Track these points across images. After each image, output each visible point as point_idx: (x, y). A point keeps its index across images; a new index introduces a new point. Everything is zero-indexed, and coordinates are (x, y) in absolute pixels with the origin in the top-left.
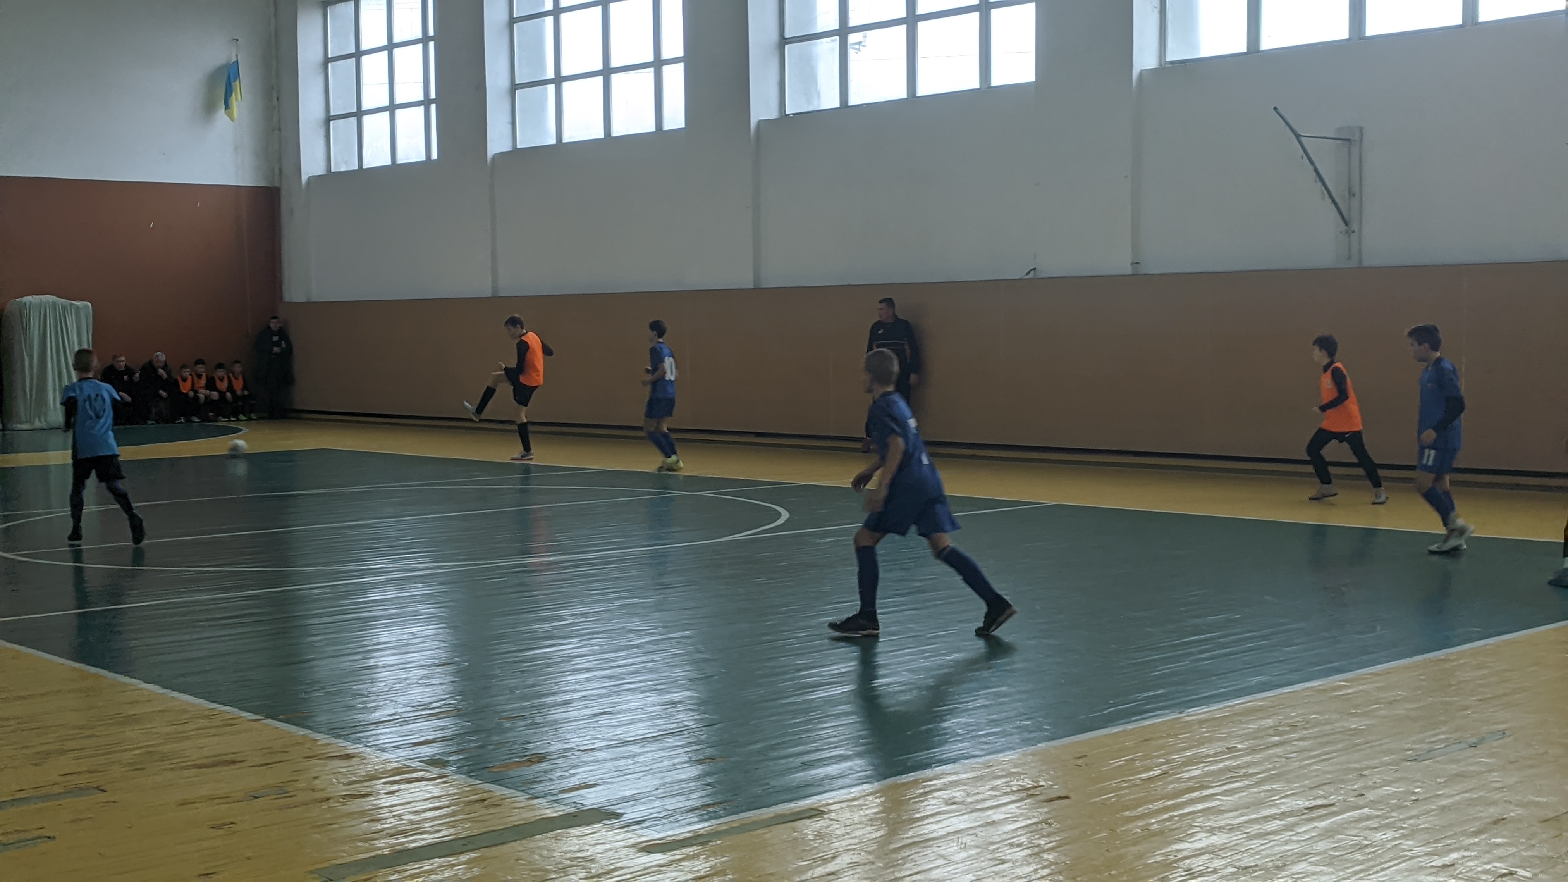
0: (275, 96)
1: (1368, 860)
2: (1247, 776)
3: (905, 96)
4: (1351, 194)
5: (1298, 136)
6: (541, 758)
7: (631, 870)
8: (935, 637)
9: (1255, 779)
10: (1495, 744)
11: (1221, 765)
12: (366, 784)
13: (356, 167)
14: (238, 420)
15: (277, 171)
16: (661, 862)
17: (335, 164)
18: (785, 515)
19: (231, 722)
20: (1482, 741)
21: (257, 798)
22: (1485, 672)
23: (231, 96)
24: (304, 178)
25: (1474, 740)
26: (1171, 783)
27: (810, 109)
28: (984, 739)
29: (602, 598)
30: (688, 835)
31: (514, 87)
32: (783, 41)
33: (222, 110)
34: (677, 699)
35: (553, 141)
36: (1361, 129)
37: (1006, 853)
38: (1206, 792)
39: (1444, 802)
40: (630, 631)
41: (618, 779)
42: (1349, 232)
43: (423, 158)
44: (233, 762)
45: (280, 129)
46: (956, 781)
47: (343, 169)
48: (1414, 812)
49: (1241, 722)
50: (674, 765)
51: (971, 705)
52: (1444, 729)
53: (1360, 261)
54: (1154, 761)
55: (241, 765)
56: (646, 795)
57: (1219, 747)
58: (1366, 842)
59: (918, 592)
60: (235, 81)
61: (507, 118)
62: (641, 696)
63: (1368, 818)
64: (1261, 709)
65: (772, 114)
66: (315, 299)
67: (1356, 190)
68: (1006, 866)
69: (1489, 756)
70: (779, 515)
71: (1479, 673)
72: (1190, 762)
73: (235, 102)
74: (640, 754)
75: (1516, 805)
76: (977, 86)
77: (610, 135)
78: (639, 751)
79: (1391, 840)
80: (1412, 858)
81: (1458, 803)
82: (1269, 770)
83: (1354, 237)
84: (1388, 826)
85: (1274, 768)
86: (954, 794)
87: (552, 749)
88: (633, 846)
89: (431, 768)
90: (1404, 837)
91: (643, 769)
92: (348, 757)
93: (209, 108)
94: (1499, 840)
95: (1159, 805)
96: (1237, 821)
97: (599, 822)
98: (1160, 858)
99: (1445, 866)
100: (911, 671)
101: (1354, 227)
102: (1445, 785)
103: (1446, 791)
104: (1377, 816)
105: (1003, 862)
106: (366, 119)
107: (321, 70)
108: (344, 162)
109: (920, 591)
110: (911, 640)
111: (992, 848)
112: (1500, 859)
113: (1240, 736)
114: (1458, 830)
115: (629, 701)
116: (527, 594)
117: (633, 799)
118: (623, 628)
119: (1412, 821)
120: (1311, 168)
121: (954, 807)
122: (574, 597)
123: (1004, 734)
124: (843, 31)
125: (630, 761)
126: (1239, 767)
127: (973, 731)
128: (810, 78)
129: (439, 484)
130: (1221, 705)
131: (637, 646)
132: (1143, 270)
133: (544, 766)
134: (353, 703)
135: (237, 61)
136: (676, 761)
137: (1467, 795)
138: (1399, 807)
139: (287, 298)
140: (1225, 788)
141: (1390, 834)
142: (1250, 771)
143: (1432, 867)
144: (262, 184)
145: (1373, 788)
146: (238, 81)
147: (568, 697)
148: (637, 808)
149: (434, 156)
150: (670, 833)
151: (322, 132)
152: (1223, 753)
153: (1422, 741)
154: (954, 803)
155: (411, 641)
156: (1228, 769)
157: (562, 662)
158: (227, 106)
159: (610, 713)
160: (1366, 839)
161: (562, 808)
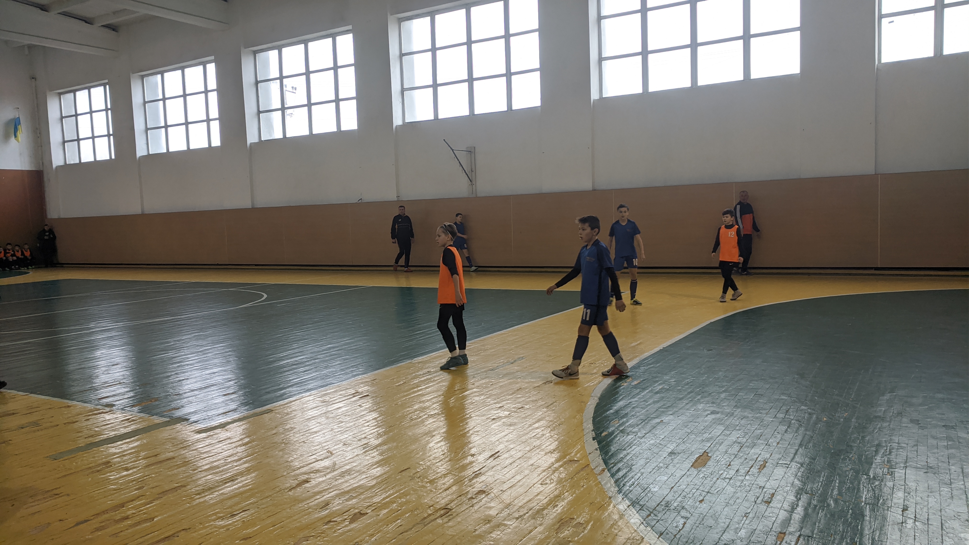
0: (38, 132)
1: (474, 407)
2: (434, 381)
3: (308, 134)
4: (472, 171)
5: (453, 150)
6: (157, 400)
7: (192, 441)
8: (322, 339)
9: (437, 382)
10: (519, 362)
11: (425, 378)
12: (76, 417)
13: (78, 162)
14: (28, 269)
15: (41, 164)
16: (204, 437)
17: (68, 161)
18: (265, 296)
19: (13, 397)
20: (515, 361)
21: (23, 428)
22: (517, 337)
23: (17, 131)
24: (54, 166)
25: (512, 361)
26: (406, 386)
27: (271, 138)
28: (338, 377)
29: (187, 333)
30: (217, 425)
31: (147, 129)
32: (259, 112)
33: (13, 138)
34: (215, 371)
35: (165, 151)
36: (474, 147)
37: (343, 418)
38: (419, 388)
39: (501, 384)
40: (198, 346)
41: (188, 405)
42: (472, 185)
43: (108, 158)
44: (13, 414)
45: (42, 146)
46: (326, 394)
47: (72, 163)
48: (491, 389)
49: (433, 361)
50: (213, 397)
51: (334, 364)
52: (503, 358)
53: (476, 195)
54: (401, 378)
55: (17, 415)
56: (200, 410)
57: (425, 371)
58: (474, 401)
59: (316, 323)
60: (19, 125)
61: (145, 142)
62: (201, 371)
63: (475, 392)
64: (440, 356)
65: (256, 140)
66: (62, 217)
67: (474, 170)
68: (343, 423)
69: (518, 366)
70: (263, 296)
71: (515, 337)
72: (414, 378)
73: (19, 134)
74: (198, 395)
75: (526, 383)
76: (336, 130)
77: (189, 148)
78: (198, 393)
79: (483, 399)
80: (490, 405)
81: (505, 384)
82: (442, 378)
83: (474, 186)
84: (482, 395)
85: (444, 377)
86: (325, 398)
87: (161, 395)
88: (193, 431)
89: (106, 408)
90: (487, 398)
91: (199, 400)
92: (69, 407)
93: (7, 137)
94: (519, 396)
95: (402, 394)
96: (429, 398)
97: (179, 423)
98: (400, 415)
99: (500, 407)
100: (311, 353)
101: (474, 183)
102: (502, 378)
103: (502, 380)
104: (479, 391)
105: (342, 422)
106: (81, 142)
107: (60, 121)
108: (72, 160)
109: (316, 322)
110: (312, 341)
111: (338, 417)
112: (519, 403)
113: (432, 367)
114: (505, 393)
115: (195, 374)
116: (155, 334)
117: (195, 412)
118: (195, 345)
119: (490, 392)
120: (458, 162)
121: (325, 403)
122: (175, 334)
123: (347, 374)
124: (283, 109)
125: (194, 398)
126: (431, 378)
127: (334, 374)
128: (270, 127)
129: (118, 291)
130: (426, 356)
131: (200, 352)
132: (400, 199)
133: (157, 403)
134: (73, 384)
135: (19, 117)
136: (214, 396)
137: (509, 381)
138: (486, 387)
139: (49, 216)
140: (426, 386)
141: (482, 397)
142: (435, 379)
143: (496, 408)
144: (34, 169)
145: (478, 381)
146: (20, 126)
147: (170, 374)
148: (196, 416)
149: (113, 157)
150: (209, 425)
151: (61, 147)
152: (426, 373)
153: (495, 363)
154: (325, 402)
155: (101, 356)
156: (428, 379)
157: (168, 360)
158: (16, 136)
159: (188, 379)
160: (474, 400)
161: (164, 419)
